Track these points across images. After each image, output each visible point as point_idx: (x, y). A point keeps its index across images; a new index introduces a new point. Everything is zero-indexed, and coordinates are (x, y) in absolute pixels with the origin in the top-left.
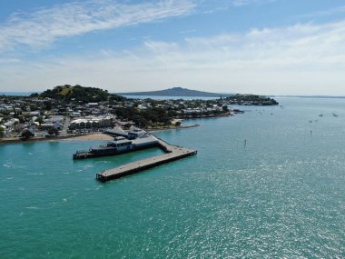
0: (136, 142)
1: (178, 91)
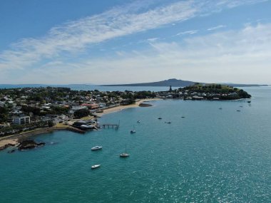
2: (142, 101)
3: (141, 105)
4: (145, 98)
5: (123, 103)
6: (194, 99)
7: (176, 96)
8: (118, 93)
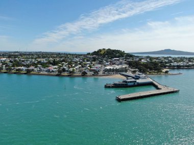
0: (139, 81)
1: (168, 51)
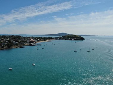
2: (48, 40)
3: (48, 41)
4: (50, 39)
5: (42, 40)
6: (66, 40)
7: (60, 39)
8: (40, 38)
